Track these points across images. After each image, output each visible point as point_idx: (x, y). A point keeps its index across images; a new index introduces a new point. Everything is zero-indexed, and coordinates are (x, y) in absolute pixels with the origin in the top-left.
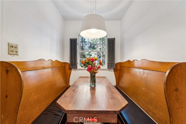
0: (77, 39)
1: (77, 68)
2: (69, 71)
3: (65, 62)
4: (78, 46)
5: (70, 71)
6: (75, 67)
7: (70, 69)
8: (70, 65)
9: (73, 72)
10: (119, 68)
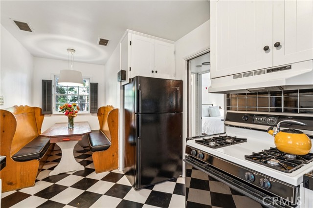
0: (52, 81)
1: (52, 113)
2: (40, 117)
3: (34, 106)
4: (53, 88)
5: (42, 117)
6: (49, 112)
7: (42, 115)
8: (43, 110)
9: (46, 118)
10: (102, 112)
